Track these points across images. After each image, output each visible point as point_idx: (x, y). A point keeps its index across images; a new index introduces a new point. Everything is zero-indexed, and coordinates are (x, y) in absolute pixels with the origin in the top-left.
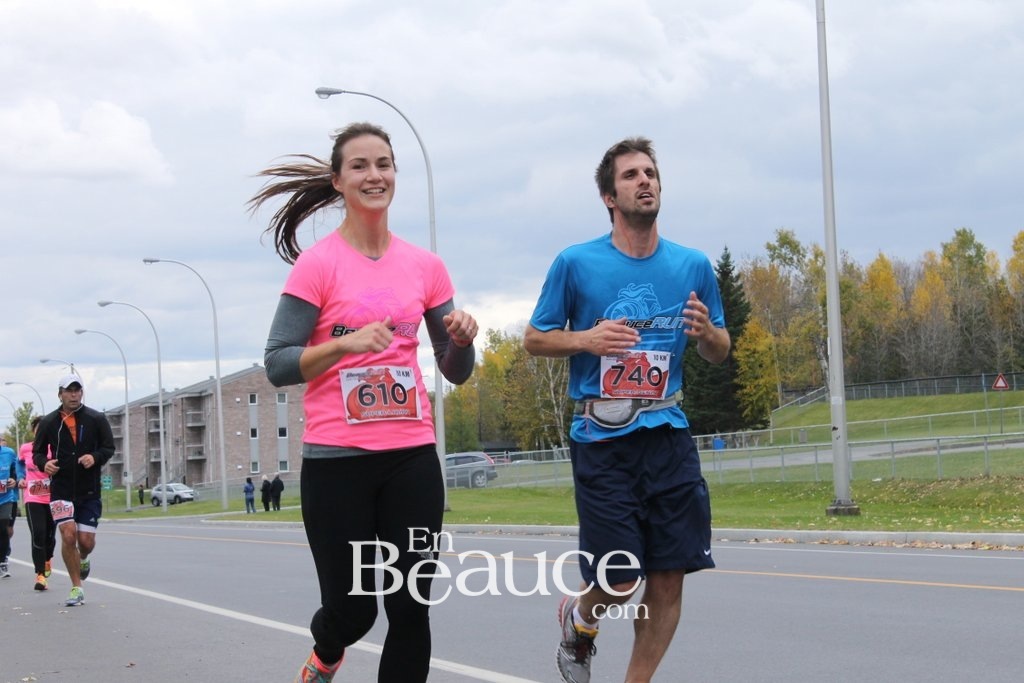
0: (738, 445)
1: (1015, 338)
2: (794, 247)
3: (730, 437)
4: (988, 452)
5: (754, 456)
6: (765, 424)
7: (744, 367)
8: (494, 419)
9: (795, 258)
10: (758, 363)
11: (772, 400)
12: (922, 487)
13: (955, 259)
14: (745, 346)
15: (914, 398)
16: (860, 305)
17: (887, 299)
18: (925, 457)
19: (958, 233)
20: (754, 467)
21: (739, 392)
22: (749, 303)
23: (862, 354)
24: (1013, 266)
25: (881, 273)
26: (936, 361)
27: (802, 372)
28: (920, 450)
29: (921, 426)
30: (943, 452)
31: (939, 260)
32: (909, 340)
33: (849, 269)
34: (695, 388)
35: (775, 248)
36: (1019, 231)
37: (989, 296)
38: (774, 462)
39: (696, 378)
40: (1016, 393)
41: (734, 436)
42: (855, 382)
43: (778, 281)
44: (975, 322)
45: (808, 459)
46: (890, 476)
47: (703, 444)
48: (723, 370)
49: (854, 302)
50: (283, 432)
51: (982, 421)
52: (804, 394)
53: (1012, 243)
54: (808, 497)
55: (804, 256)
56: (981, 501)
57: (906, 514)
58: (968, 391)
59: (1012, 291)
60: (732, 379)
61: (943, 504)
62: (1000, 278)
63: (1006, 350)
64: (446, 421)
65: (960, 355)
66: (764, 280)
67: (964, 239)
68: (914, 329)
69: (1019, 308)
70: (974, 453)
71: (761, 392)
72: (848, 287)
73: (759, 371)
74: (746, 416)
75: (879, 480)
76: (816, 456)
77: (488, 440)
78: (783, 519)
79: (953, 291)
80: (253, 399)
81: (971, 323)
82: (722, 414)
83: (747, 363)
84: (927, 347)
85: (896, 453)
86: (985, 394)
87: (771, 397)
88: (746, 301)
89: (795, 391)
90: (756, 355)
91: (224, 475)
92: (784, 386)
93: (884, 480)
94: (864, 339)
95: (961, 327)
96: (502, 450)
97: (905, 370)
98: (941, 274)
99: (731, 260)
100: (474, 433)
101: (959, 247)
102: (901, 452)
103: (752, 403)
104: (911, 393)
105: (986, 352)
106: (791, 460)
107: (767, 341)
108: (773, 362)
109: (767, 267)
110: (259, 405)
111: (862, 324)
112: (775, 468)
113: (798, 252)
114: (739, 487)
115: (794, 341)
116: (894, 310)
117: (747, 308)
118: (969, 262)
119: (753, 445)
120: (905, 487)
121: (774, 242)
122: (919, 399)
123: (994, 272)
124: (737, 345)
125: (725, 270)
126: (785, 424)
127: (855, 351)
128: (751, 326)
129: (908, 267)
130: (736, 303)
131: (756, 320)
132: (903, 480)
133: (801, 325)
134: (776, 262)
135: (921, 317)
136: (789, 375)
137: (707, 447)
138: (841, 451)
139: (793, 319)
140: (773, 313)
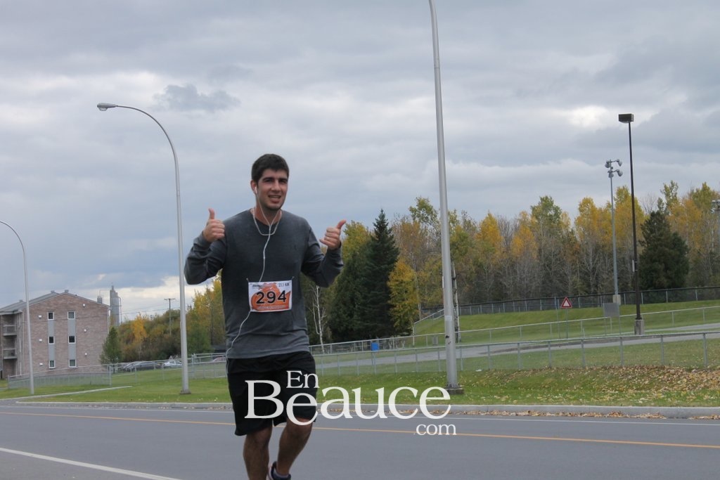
0: (390, 347)
1: (580, 272)
2: (429, 210)
3: (385, 342)
4: (553, 351)
5: (397, 355)
6: (410, 332)
7: (395, 293)
9: (429, 217)
10: (404, 290)
11: (414, 315)
12: (508, 375)
13: (540, 218)
14: (395, 278)
15: (512, 314)
16: (474, 250)
17: (494, 246)
18: (512, 355)
19: (542, 199)
20: (398, 362)
21: (392, 309)
22: (397, 249)
23: (477, 283)
24: (579, 222)
25: (490, 227)
26: (527, 287)
27: (436, 296)
28: (511, 350)
29: (515, 333)
30: (522, 351)
31: (530, 218)
32: (509, 274)
33: (468, 224)
34: (361, 307)
35: (416, 210)
36: (583, 198)
37: (563, 242)
38: (411, 359)
39: (362, 300)
40: (581, 310)
41: (388, 341)
42: (472, 302)
43: (420, 232)
44: (553, 260)
45: (433, 356)
46: (487, 369)
47: (367, 346)
48: (381, 294)
49: (470, 248)
50: (72, 339)
51: (556, 329)
52: (435, 311)
53: (579, 207)
54: (433, 382)
55: (436, 216)
56: (546, 384)
57: (497, 394)
58: (548, 309)
59: (578, 239)
60: (387, 301)
61: (521, 387)
62: (570, 231)
63: (574, 280)
64: (187, 331)
65: (543, 284)
66: (408, 231)
67: (547, 203)
68: (512, 266)
69: (583, 250)
70: (544, 352)
71: (406, 310)
72: (467, 238)
73: (405, 295)
74: (396, 327)
75: (480, 370)
76: (438, 355)
77: (217, 344)
78: (412, 397)
79: (539, 240)
80: (51, 316)
81: (551, 261)
82: (380, 325)
83: (397, 289)
84: (521, 278)
85: (495, 352)
86: (557, 311)
87: (413, 313)
88: (396, 247)
89: (431, 309)
90: (403, 284)
91: (31, 371)
92: (423, 305)
93: (483, 370)
95: (544, 264)
97: (506, 294)
98: (531, 228)
99: (386, 218)
100: (207, 340)
101: (543, 209)
102: (500, 351)
103: (400, 317)
104: (509, 310)
105: (561, 282)
106: (422, 358)
107: (410, 274)
108: (414, 289)
109: (411, 223)
110: (56, 320)
111: (476, 263)
112: (413, 363)
113: (432, 213)
114: (387, 375)
115: (428, 275)
116: (498, 253)
117: (396, 252)
118: (550, 219)
119: (401, 346)
120: (496, 376)
121: (415, 206)
122: (515, 314)
123: (567, 226)
124: (390, 277)
125: (381, 225)
126: (423, 332)
127: (472, 281)
128: (400, 264)
129: (508, 223)
130: (389, 248)
131: (403, 260)
132: (496, 371)
133: (434, 263)
134: (417, 219)
135: (517, 258)
136: (426, 298)
137: (369, 348)
138: (452, 353)
139: (429, 259)
140: (415, 255)
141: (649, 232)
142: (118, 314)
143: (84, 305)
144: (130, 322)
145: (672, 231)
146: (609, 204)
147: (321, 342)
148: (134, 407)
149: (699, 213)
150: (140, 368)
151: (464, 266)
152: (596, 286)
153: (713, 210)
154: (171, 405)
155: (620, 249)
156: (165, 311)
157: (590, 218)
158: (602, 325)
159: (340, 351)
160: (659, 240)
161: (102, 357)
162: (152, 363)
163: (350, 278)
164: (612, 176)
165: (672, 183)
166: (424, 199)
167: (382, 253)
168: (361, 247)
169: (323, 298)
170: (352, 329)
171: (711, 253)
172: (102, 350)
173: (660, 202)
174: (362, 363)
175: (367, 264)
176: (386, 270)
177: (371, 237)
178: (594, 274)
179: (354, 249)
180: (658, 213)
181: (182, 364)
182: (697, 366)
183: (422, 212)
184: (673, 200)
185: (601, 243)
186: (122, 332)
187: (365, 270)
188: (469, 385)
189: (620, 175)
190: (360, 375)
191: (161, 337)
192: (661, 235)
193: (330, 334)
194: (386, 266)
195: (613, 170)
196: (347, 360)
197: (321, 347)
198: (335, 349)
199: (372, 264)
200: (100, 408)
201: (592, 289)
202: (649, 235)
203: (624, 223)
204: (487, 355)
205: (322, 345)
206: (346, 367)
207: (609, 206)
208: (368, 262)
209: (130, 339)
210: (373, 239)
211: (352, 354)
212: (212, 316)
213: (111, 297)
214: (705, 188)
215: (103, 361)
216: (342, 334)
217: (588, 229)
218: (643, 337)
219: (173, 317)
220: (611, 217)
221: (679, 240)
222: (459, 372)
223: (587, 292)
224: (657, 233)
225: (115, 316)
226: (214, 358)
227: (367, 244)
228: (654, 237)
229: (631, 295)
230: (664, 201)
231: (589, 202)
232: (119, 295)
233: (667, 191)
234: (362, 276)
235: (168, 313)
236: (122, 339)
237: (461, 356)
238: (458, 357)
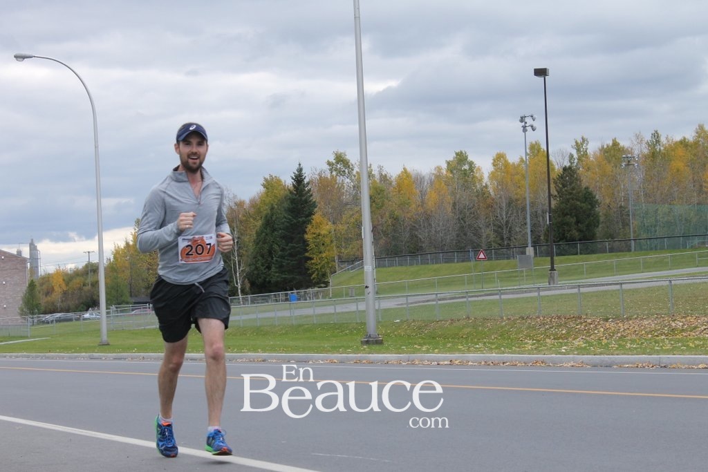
0: (308, 298)
1: (494, 225)
2: (346, 163)
3: (303, 293)
4: (470, 302)
5: (316, 306)
6: (327, 284)
7: (312, 246)
8: (140, 281)
9: (346, 171)
10: (322, 242)
11: (331, 268)
12: (426, 326)
13: (455, 172)
14: (312, 231)
15: (427, 266)
16: (390, 203)
17: (409, 199)
18: (429, 305)
19: (457, 154)
20: (316, 313)
21: (309, 262)
22: (315, 202)
23: (393, 236)
24: (493, 176)
25: (405, 181)
26: (442, 241)
27: (352, 249)
28: (428, 301)
29: (431, 285)
30: (440, 302)
31: (444, 172)
32: (424, 226)
33: (384, 178)
34: (279, 259)
35: (333, 164)
36: (497, 153)
37: (477, 196)
38: (329, 310)
39: (280, 253)
40: (494, 262)
41: (305, 292)
42: (388, 255)
43: (337, 186)
44: (468, 214)
45: (352, 307)
46: (405, 319)
47: (284, 298)
48: (298, 247)
49: (386, 201)
51: (470, 281)
52: (353, 264)
53: (492, 161)
54: (351, 333)
55: (353, 170)
56: (464, 334)
57: (416, 344)
58: (463, 261)
59: (492, 193)
60: (304, 254)
61: (439, 337)
62: (484, 185)
63: (488, 233)
64: (106, 284)
65: (458, 237)
66: (326, 185)
67: (461, 158)
68: (428, 219)
69: (497, 204)
71: (324, 262)
72: (383, 191)
73: (322, 248)
74: (314, 279)
75: (398, 321)
76: (357, 306)
77: (136, 296)
78: (332, 347)
79: (453, 194)
81: (465, 215)
82: (297, 277)
83: (314, 242)
84: (436, 231)
85: (412, 303)
86: (472, 264)
87: (330, 266)
88: (314, 200)
89: (348, 261)
90: (320, 237)
92: (340, 257)
93: (401, 321)
94: (393, 225)
95: (459, 218)
96: (146, 303)
97: (421, 247)
98: (445, 182)
99: (303, 172)
100: (126, 292)
101: (458, 163)
102: (416, 303)
103: (317, 269)
104: (424, 262)
105: (475, 235)
106: (340, 309)
107: (327, 227)
108: (332, 242)
109: (329, 176)
111: (392, 216)
112: (330, 314)
113: (349, 166)
114: (307, 326)
115: (345, 228)
116: (414, 206)
117: (314, 205)
118: (465, 174)
119: (318, 298)
120: (415, 326)
121: (332, 160)
122: (430, 266)
123: (481, 180)
124: (307, 230)
125: (299, 179)
126: (340, 284)
127: (388, 234)
128: (317, 217)
129: (424, 177)
130: (306, 201)
131: (320, 213)
132: (414, 321)
133: (351, 217)
134: (334, 173)
135: (432, 211)
136: (343, 250)
137: (287, 300)
138: (371, 302)
139: (346, 212)
140: (332, 208)
141: (561, 186)
142: (37, 267)
143: (3, 257)
144: (49, 274)
145: (584, 185)
146: (522, 159)
147: (240, 293)
148: (52, 358)
149: (609, 168)
150: (59, 320)
151: (380, 219)
152: (510, 240)
153: (623, 164)
154: (89, 356)
155: (532, 203)
156: (84, 264)
157: (504, 173)
158: (516, 277)
159: (258, 303)
160: (571, 194)
161: (22, 310)
162: (70, 315)
163: (268, 231)
164: (526, 131)
165: (583, 138)
166: (341, 153)
167: (299, 206)
168: (279, 200)
169: (241, 251)
170: (270, 282)
171: (621, 207)
172: (21, 302)
173: (571, 156)
174: (280, 314)
175: (285, 218)
176: (304, 222)
177: (289, 190)
178: (507, 227)
179: (272, 202)
180: (570, 168)
181: (100, 316)
182: (614, 315)
183: (339, 166)
184: (583, 155)
185: (514, 197)
186: (42, 285)
187: (283, 223)
188: (388, 335)
189: (534, 130)
190: (279, 326)
191: (80, 289)
192: (573, 189)
193: (248, 286)
194: (304, 218)
195: (527, 125)
196: (264, 311)
197: (239, 299)
198: (253, 302)
199: (290, 217)
200: (18, 359)
201: (506, 242)
202: (561, 190)
203: (536, 177)
204: (405, 306)
205: (240, 296)
206: (265, 318)
207: (522, 160)
208: (286, 215)
209: (49, 292)
210: (291, 192)
211: (270, 305)
212: (131, 268)
213: (30, 250)
214: (615, 144)
215: (22, 313)
216: (261, 286)
217: (501, 183)
218: (556, 289)
219: (92, 269)
220: (524, 172)
221: (590, 194)
222: (378, 322)
223: (500, 245)
224: (569, 188)
225: (34, 269)
226: (133, 310)
227: (285, 197)
228: (566, 191)
229: (543, 248)
230: (576, 156)
231: (503, 157)
232: (38, 248)
233: (578, 147)
234: (280, 229)
235: (87, 266)
236: (41, 293)
237: (379, 306)
238: (377, 307)
